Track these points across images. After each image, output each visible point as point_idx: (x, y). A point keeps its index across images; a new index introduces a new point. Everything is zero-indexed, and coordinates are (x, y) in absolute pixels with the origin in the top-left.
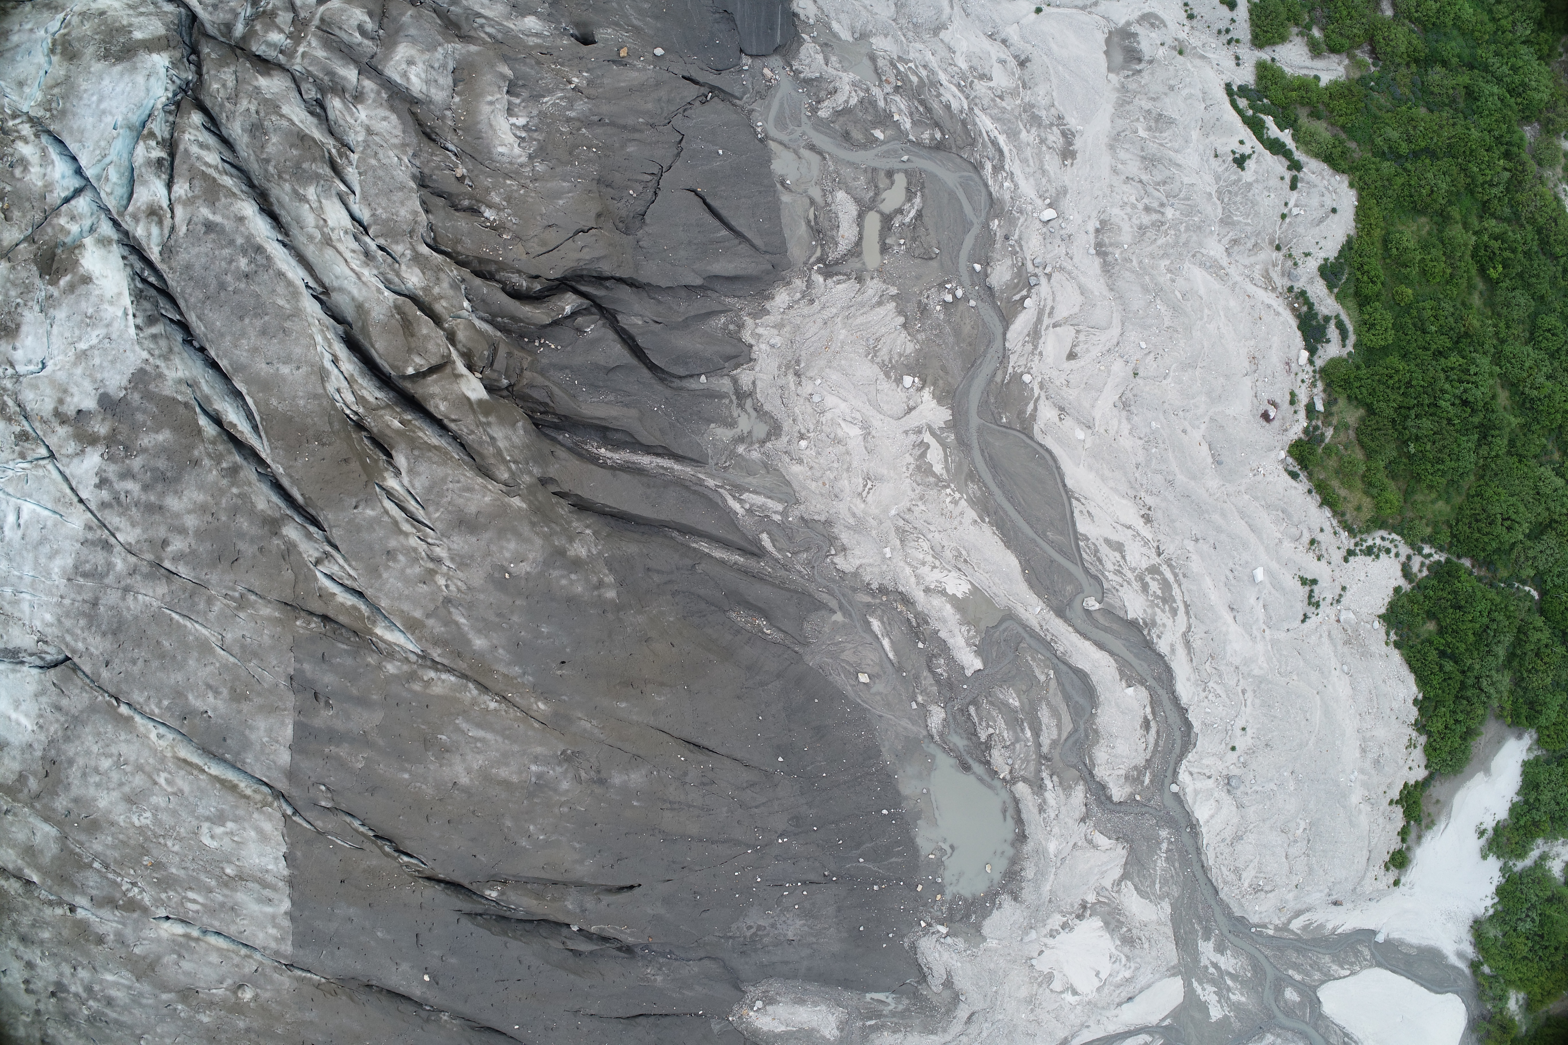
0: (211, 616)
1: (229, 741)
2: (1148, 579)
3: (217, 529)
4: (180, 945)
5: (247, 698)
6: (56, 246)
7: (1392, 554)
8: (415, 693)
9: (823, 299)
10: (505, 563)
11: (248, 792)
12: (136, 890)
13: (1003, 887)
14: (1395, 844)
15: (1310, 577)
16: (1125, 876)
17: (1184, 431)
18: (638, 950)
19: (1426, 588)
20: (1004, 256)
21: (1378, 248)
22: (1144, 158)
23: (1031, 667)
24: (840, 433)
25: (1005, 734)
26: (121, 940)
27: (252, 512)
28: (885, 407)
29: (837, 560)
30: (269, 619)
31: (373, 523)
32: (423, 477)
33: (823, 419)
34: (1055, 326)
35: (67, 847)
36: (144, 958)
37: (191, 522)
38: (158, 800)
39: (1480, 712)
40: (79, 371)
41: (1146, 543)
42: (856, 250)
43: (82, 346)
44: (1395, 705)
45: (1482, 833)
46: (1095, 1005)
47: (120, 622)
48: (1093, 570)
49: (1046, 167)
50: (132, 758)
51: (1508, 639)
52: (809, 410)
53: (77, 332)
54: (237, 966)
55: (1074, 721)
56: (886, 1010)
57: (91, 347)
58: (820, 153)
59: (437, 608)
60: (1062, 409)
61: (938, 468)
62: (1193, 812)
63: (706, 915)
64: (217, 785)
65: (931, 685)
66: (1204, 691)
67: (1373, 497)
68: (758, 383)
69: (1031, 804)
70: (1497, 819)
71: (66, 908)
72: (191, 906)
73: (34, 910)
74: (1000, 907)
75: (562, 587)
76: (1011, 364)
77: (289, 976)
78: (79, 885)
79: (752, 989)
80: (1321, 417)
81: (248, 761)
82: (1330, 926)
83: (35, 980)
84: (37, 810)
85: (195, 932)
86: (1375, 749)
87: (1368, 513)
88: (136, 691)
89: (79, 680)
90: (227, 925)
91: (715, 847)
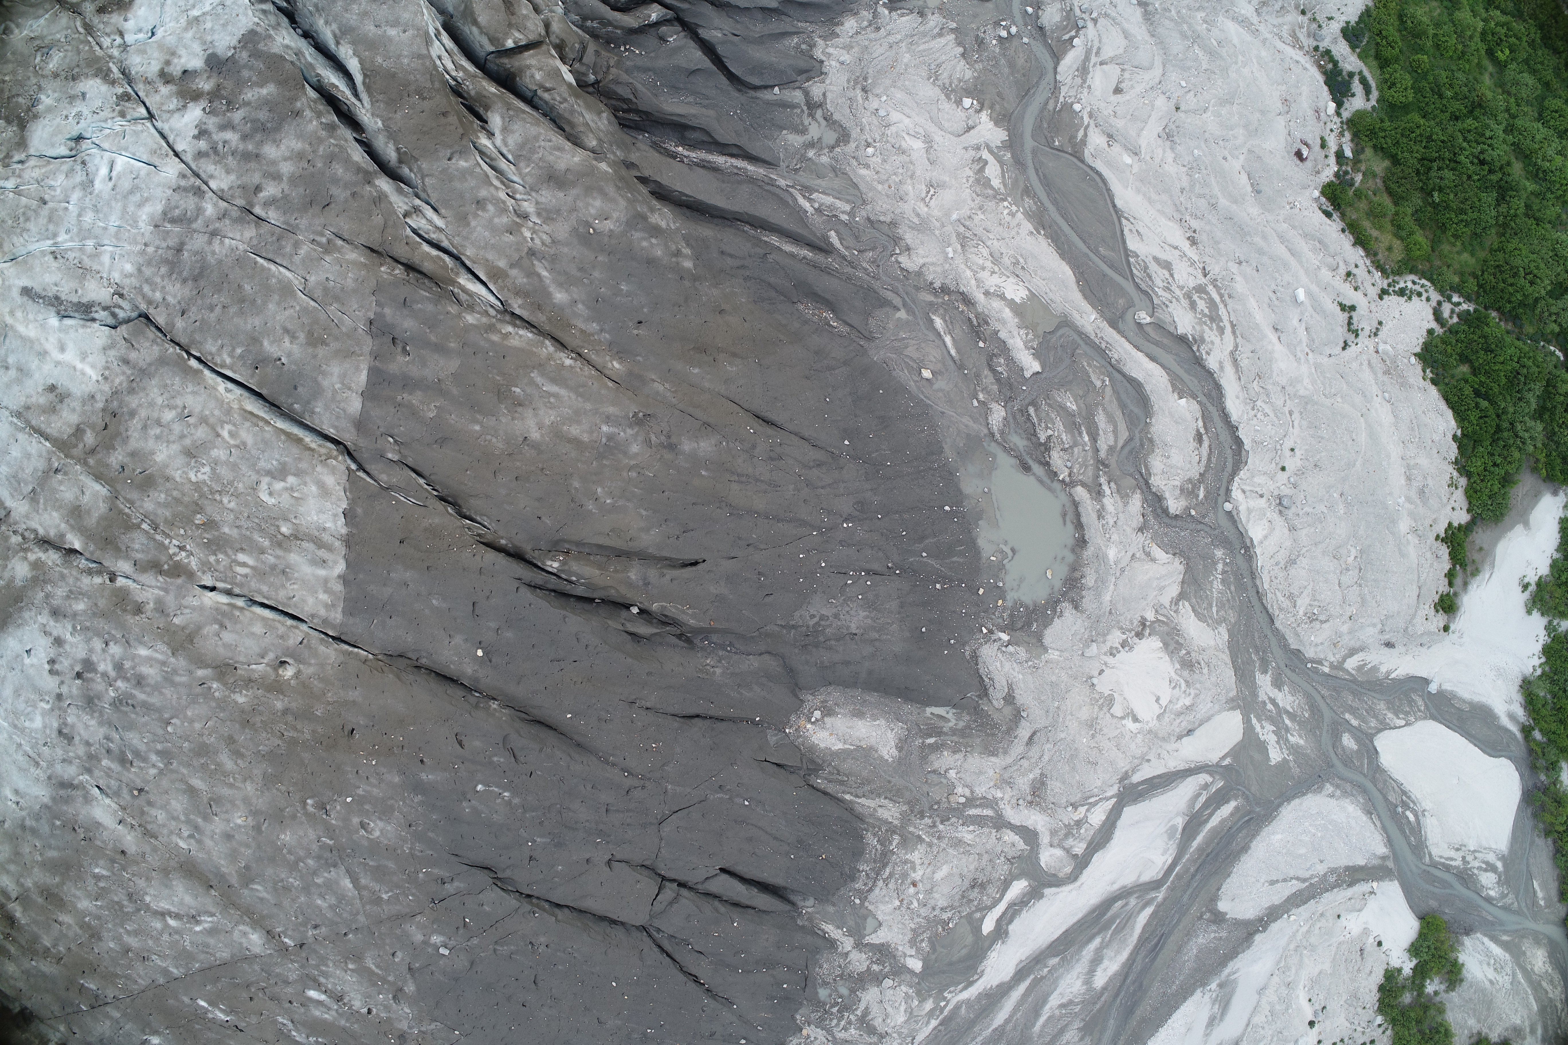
0: (297, 259)
1: (300, 389)
2: (1195, 297)
3: (312, 175)
4: (224, 614)
5: (324, 343)
7: (1424, 298)
8: (493, 343)
9: (888, 27)
10: (590, 220)
11: (313, 445)
12: (184, 554)
13: (1064, 595)
14: (1443, 586)
15: (1348, 303)
16: (1182, 596)
17: (1225, 158)
18: (697, 641)
19: (1457, 332)
20: (1053, 1)
21: (1394, 20)
23: (1087, 372)
24: (904, 145)
25: (1064, 437)
26: (161, 609)
27: (347, 161)
28: (946, 125)
29: (901, 259)
30: (355, 263)
31: (464, 174)
32: (517, 134)
33: (889, 132)
34: (1101, 64)
35: (117, 507)
36: (183, 628)
37: (286, 168)
38: (219, 453)
39: (1517, 455)
40: (189, 34)
41: (1193, 263)
43: (196, 13)
44: (1436, 438)
45: (1525, 587)
46: (1156, 736)
47: (203, 269)
48: (1143, 286)
50: (197, 410)
51: (1538, 388)
52: (875, 122)
53: (191, 1)
54: (282, 637)
55: (1129, 430)
56: (947, 727)
57: (204, 14)
59: (521, 258)
60: (1110, 136)
61: (996, 183)
62: (1246, 531)
63: (769, 599)
64: (283, 437)
65: (992, 384)
66: (1253, 409)
67: (1402, 239)
68: (829, 95)
69: (1090, 508)
70: (1539, 574)
71: (106, 577)
72: (240, 570)
73: (71, 581)
74: (1061, 616)
75: (643, 249)
76: (1062, 94)
77: (336, 650)
78: (124, 549)
79: (810, 698)
80: (1350, 163)
81: (317, 410)
82: (1383, 669)
83: (61, 659)
84: (90, 467)
85: (240, 602)
86: (1420, 478)
87: (1398, 254)
88: (210, 341)
89: (151, 333)
90: (276, 591)
91: (781, 525)
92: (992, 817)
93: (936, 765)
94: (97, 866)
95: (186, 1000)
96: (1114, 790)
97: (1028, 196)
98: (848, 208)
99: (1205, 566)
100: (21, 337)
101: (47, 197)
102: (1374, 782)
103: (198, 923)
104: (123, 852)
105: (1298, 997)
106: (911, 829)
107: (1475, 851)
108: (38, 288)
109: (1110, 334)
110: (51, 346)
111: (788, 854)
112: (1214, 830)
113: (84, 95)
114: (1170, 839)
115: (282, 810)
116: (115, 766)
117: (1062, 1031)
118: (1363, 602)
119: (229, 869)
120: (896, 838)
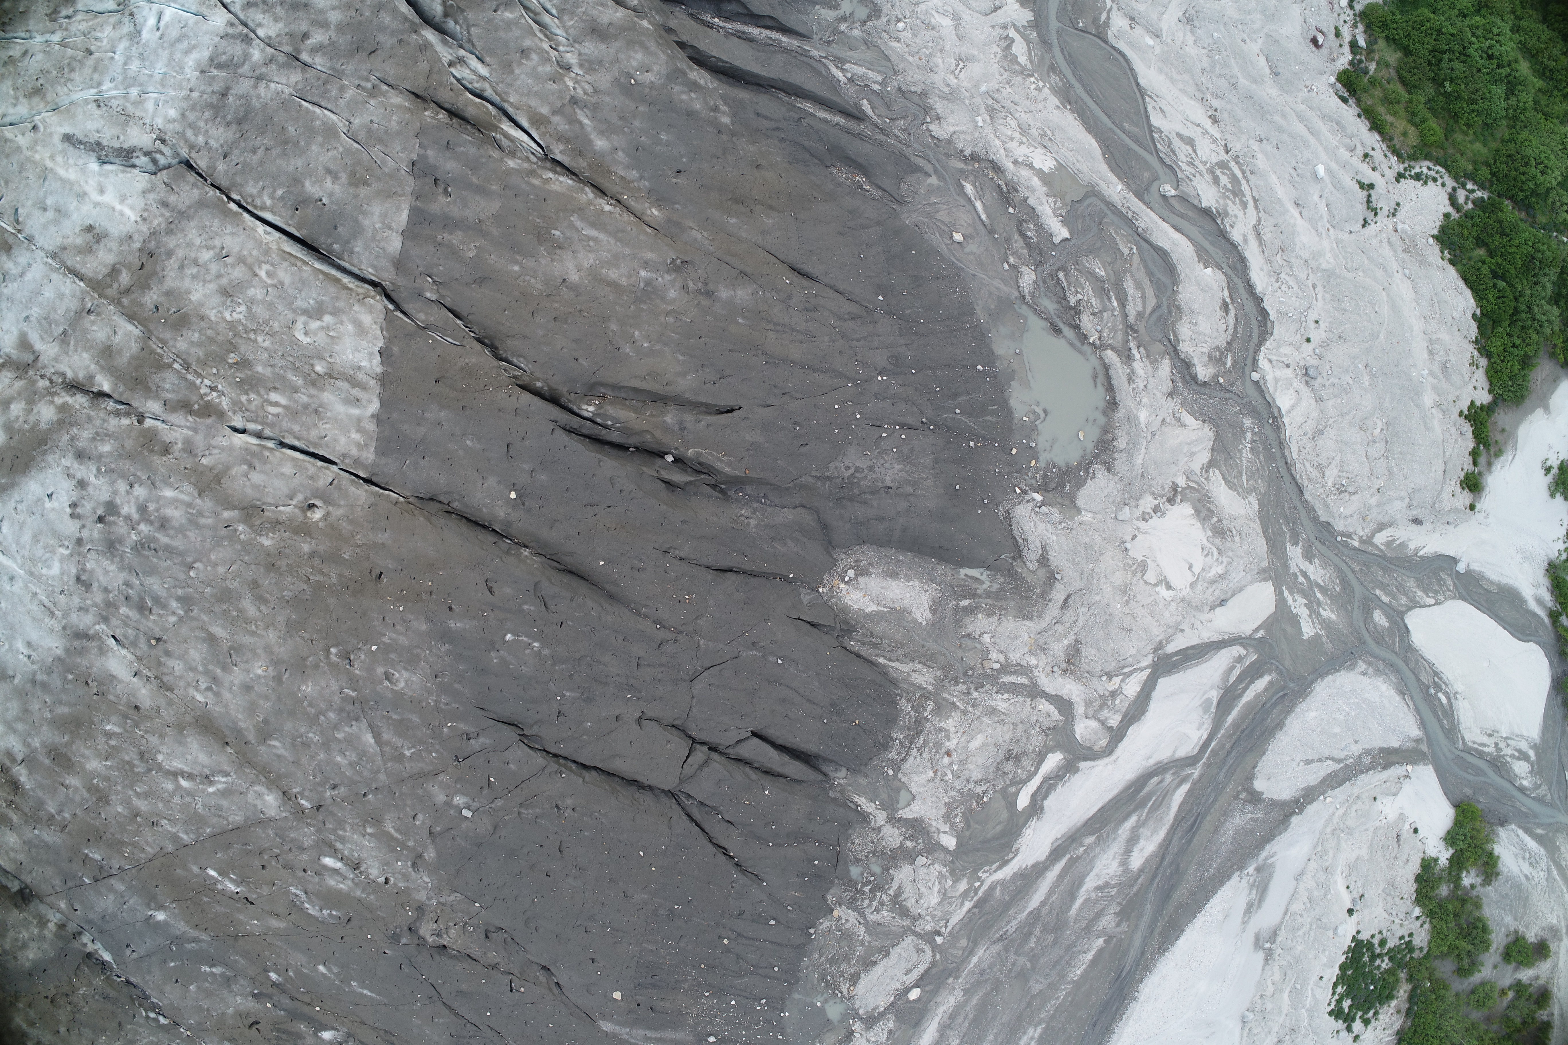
0: (341, 102)
1: (340, 229)
2: (1218, 172)
3: (360, 23)
4: (253, 454)
5: (366, 183)
7: (1439, 183)
8: (534, 186)
10: (632, 71)
11: (351, 286)
12: (215, 394)
13: (1096, 457)
14: (1468, 464)
15: (1367, 182)
16: (1212, 464)
17: (1244, 41)
18: (731, 493)
19: (1473, 217)
23: (1115, 241)
24: (933, 22)
25: (1093, 301)
26: (189, 449)
27: (395, 13)
28: (974, 4)
29: (932, 127)
30: (399, 107)
31: (509, 25)
35: (149, 347)
36: (211, 469)
37: (334, 17)
38: (256, 292)
39: (1535, 337)
44: (1457, 315)
45: (1548, 470)
46: (1189, 604)
47: (247, 112)
48: (1167, 160)
50: (236, 250)
54: (311, 478)
55: (1157, 297)
56: (981, 589)
59: (563, 105)
60: (1132, 19)
61: (1023, 59)
62: (1274, 401)
63: (804, 449)
64: (321, 277)
65: (1022, 248)
66: (1277, 281)
67: (1415, 125)
69: (1120, 371)
70: (1560, 457)
71: (134, 418)
72: (272, 409)
73: (98, 423)
74: (1093, 477)
75: (682, 101)
77: (366, 491)
78: (154, 388)
79: (844, 556)
80: (1364, 53)
81: (357, 249)
82: (1412, 546)
83: (84, 502)
84: (123, 307)
85: (270, 444)
86: (1442, 353)
87: (1413, 138)
88: (251, 183)
89: (191, 177)
90: (308, 430)
91: (816, 375)
92: (1026, 686)
93: (970, 629)
94: (109, 722)
95: (195, 869)
96: (1147, 661)
97: (1054, 73)
98: (879, 78)
99: (1233, 434)
100: (61, 179)
101: (93, 48)
103: (211, 783)
104: (136, 707)
105: (1336, 882)
106: (945, 695)
107: (1507, 738)
108: (79, 135)
109: (1136, 204)
110: (90, 187)
111: (821, 718)
114: (1205, 712)
116: (133, 614)
117: (1098, 916)
118: (1391, 474)
119: (246, 724)
120: (931, 705)
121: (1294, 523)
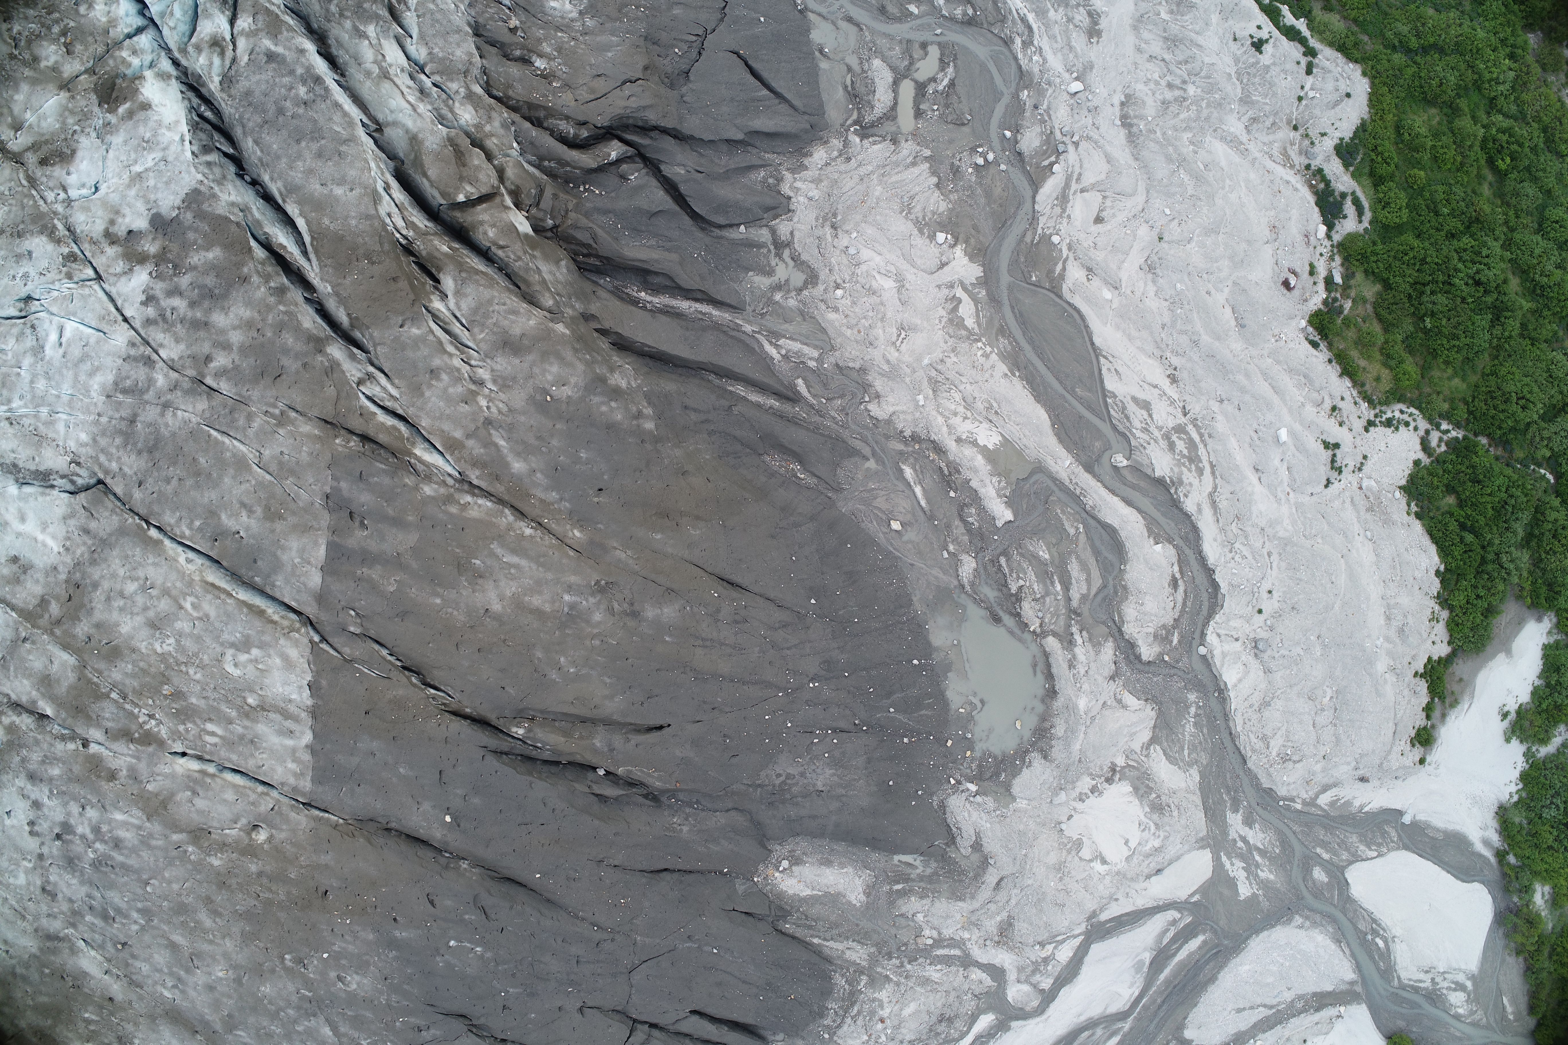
0: (251, 432)
1: (259, 563)
2: (1174, 438)
3: (262, 345)
4: (195, 781)
5: (281, 517)
6: (117, 76)
7: (1411, 428)
8: (451, 515)
9: (859, 157)
10: (547, 386)
11: (276, 617)
12: (153, 722)
13: (1033, 744)
14: (1420, 721)
15: (1332, 441)
16: (1154, 740)
17: (1208, 293)
18: (664, 799)
19: (1444, 462)
20: (1033, 124)
21: (1391, 133)
22: (1166, 39)
23: (1060, 520)
24: (875, 285)
25: (1036, 587)
26: (134, 776)
27: (297, 328)
28: (919, 262)
29: (870, 407)
30: (308, 436)
31: (417, 342)
32: (470, 298)
33: (859, 271)
34: (1082, 191)
35: (85, 676)
36: (157, 795)
37: (236, 338)
38: (183, 625)
39: (1501, 587)
40: (132, 192)
41: (1172, 402)
42: (891, 114)
43: (138, 168)
44: (1418, 575)
45: (1505, 715)
46: (1124, 876)
47: (157, 440)
48: (1121, 428)
49: (1073, 43)
50: (159, 582)
51: (1526, 517)
52: (845, 261)
53: (133, 156)
54: (253, 804)
55: (1103, 577)
56: (914, 874)
57: (146, 170)
58: (857, 25)
59: (477, 428)
60: (1090, 270)
61: (970, 322)
62: (1221, 675)
63: (735, 760)
64: (245, 610)
65: (963, 534)
66: (1231, 551)
67: (1391, 369)
68: (796, 233)
69: (1060, 658)
70: (1520, 702)
71: (79, 742)
72: (209, 739)
73: (45, 746)
74: (1029, 766)
75: (602, 414)
76: (1041, 225)
77: (306, 816)
78: (94, 717)
79: (778, 847)
80: (1340, 290)
81: (278, 583)
82: (1357, 803)
83: (40, 821)
84: (56, 637)
85: (211, 769)
86: (1400, 617)
87: (1387, 384)
88: (168, 513)
89: (110, 502)
90: (246, 759)
91: (745, 687)
92: (959, 957)
93: (904, 910)
94: (87, 1011)
96: (1082, 928)
97: (1003, 336)
98: (815, 354)
99: (1177, 710)
102: (1344, 911)
104: (110, 999)
106: (879, 970)
107: (1444, 973)
109: (1084, 479)
110: (11, 516)
111: (757, 996)
112: (1181, 962)
113: (30, 253)
114: (1137, 973)
115: (261, 965)
116: (98, 922)
118: (1338, 741)
119: (212, 1017)
120: (864, 979)
121: (1235, 791)
